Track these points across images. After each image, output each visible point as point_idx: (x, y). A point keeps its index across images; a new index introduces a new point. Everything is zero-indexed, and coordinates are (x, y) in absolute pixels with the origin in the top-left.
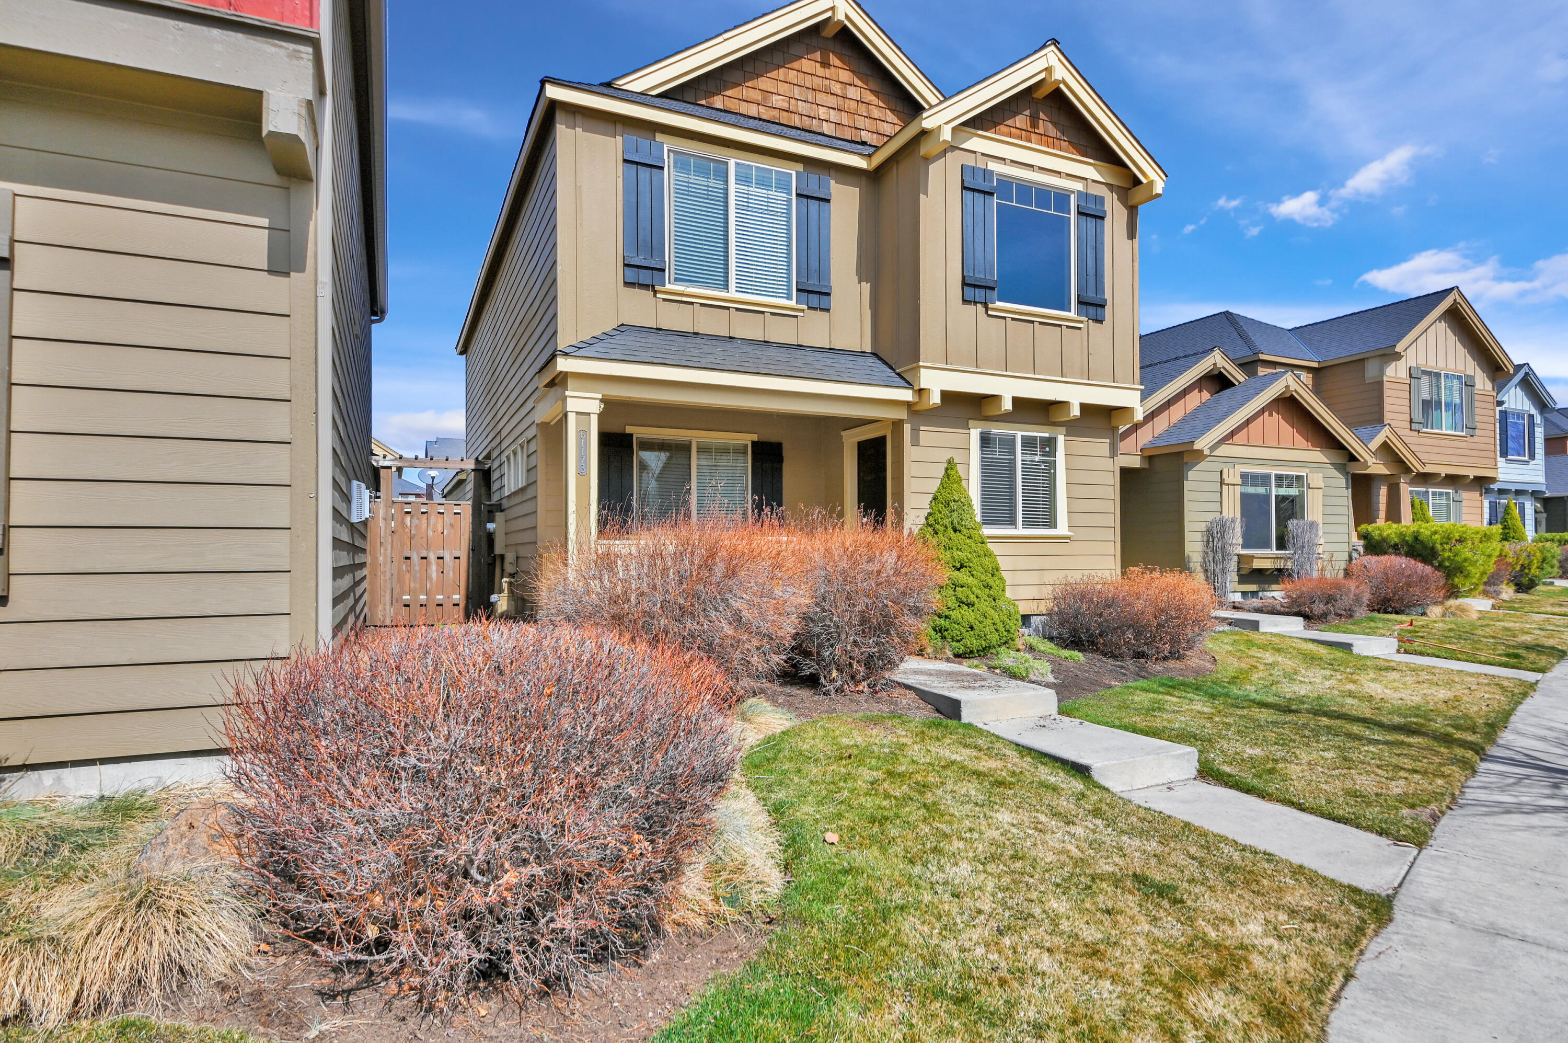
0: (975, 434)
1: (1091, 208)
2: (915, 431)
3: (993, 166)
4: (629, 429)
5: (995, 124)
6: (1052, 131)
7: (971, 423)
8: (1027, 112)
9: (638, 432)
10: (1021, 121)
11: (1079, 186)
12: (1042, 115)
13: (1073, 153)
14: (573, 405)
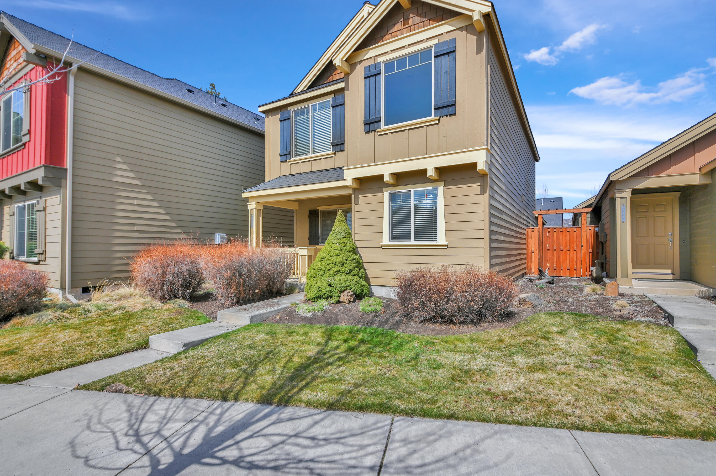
0: (387, 195)
1: (445, 49)
2: (357, 198)
3: (380, 59)
4: (318, 208)
5: (383, 37)
6: (417, 19)
7: (384, 189)
8: (402, 19)
9: (320, 208)
10: (400, 25)
11: (436, 41)
12: (411, 15)
13: (432, 24)
14: (250, 207)
